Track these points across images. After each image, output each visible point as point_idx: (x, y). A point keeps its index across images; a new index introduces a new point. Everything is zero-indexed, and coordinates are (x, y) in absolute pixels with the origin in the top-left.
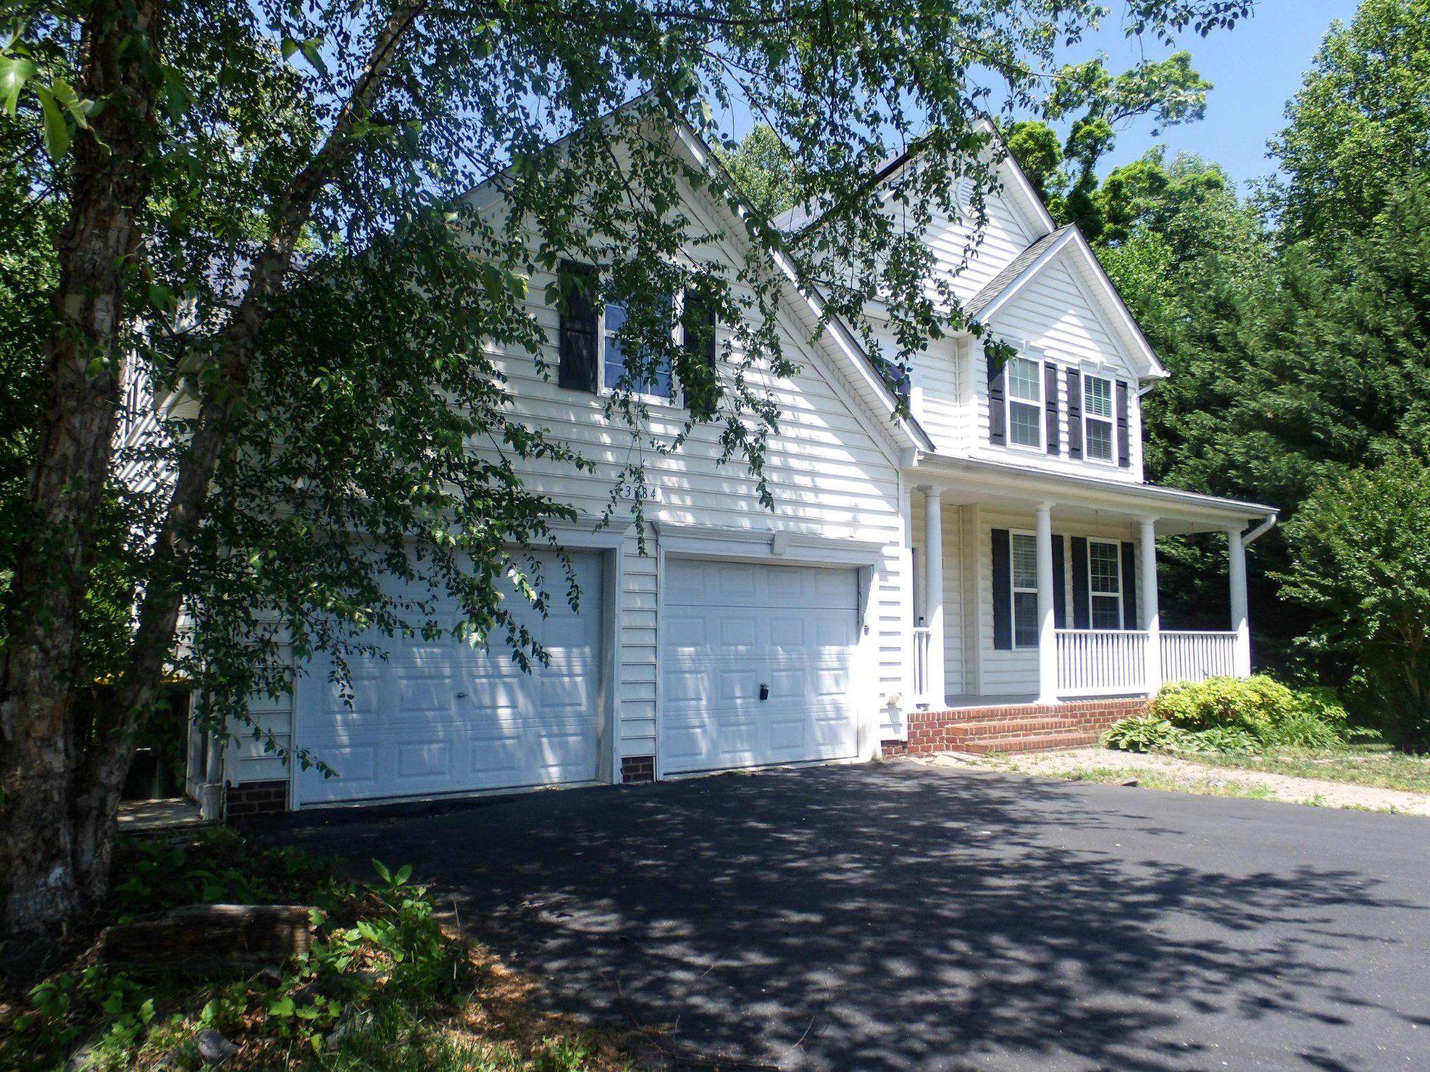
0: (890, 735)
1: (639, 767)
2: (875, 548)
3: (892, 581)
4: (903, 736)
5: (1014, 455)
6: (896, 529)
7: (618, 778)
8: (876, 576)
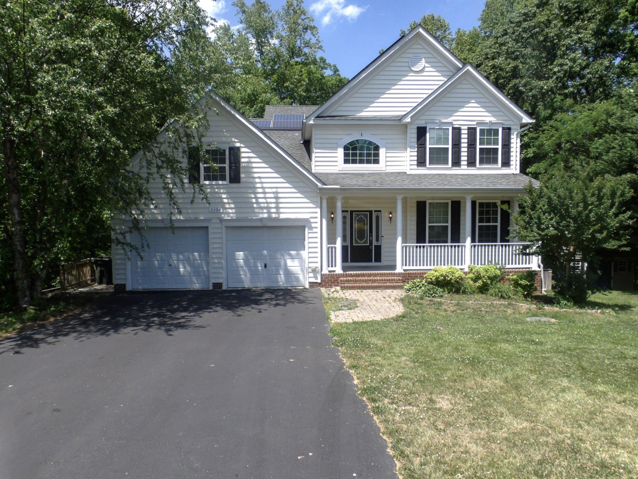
0: (313, 280)
1: (217, 286)
2: (307, 220)
3: (315, 230)
4: (319, 281)
5: (430, 170)
6: (317, 213)
7: (211, 288)
8: (307, 229)
